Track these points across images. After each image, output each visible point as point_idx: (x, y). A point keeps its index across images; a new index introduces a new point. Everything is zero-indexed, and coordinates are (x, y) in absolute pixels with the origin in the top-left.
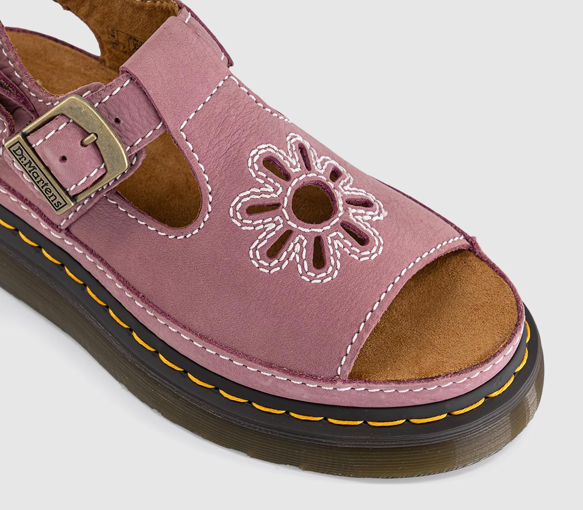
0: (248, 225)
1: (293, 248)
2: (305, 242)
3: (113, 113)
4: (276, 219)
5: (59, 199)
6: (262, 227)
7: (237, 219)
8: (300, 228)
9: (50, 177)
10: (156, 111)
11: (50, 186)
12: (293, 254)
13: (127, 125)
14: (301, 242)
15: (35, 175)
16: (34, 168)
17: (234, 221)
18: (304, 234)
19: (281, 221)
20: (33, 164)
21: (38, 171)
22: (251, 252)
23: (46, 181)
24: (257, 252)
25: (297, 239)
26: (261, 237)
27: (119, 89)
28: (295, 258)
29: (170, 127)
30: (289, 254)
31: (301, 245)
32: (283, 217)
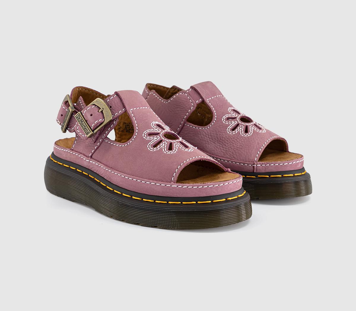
0: (148, 138)
1: (162, 145)
2: (166, 143)
3: (110, 104)
4: (157, 137)
5: (88, 131)
6: (153, 139)
7: (145, 137)
8: (165, 140)
9: (86, 124)
10: (123, 104)
11: (86, 127)
12: (162, 146)
13: (113, 108)
14: (165, 143)
15: (82, 124)
16: (82, 121)
17: (144, 137)
18: (166, 141)
19: (159, 137)
20: (82, 120)
21: (83, 122)
22: (148, 146)
23: (85, 125)
24: (150, 146)
25: (164, 142)
26: (151, 141)
27: (113, 97)
28: (162, 147)
29: (127, 109)
30: (160, 146)
31: (165, 144)
32: (160, 136)
